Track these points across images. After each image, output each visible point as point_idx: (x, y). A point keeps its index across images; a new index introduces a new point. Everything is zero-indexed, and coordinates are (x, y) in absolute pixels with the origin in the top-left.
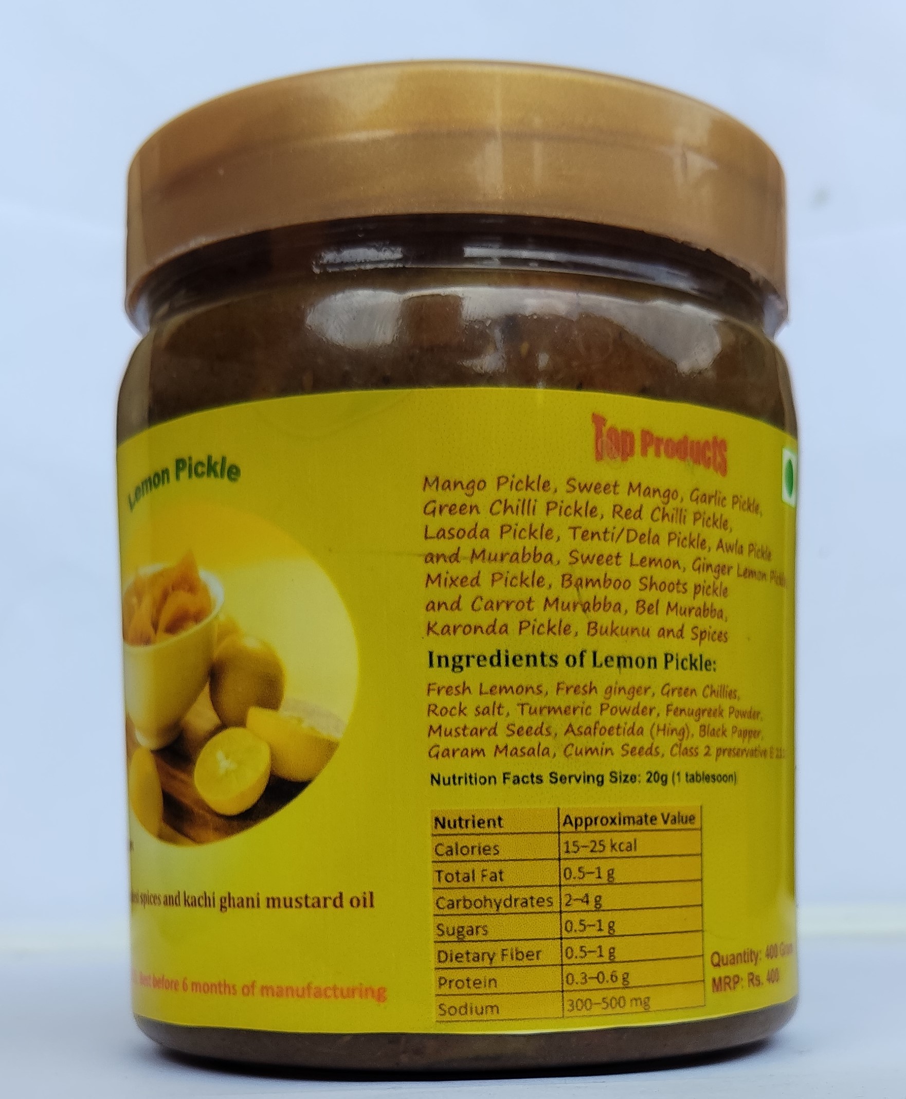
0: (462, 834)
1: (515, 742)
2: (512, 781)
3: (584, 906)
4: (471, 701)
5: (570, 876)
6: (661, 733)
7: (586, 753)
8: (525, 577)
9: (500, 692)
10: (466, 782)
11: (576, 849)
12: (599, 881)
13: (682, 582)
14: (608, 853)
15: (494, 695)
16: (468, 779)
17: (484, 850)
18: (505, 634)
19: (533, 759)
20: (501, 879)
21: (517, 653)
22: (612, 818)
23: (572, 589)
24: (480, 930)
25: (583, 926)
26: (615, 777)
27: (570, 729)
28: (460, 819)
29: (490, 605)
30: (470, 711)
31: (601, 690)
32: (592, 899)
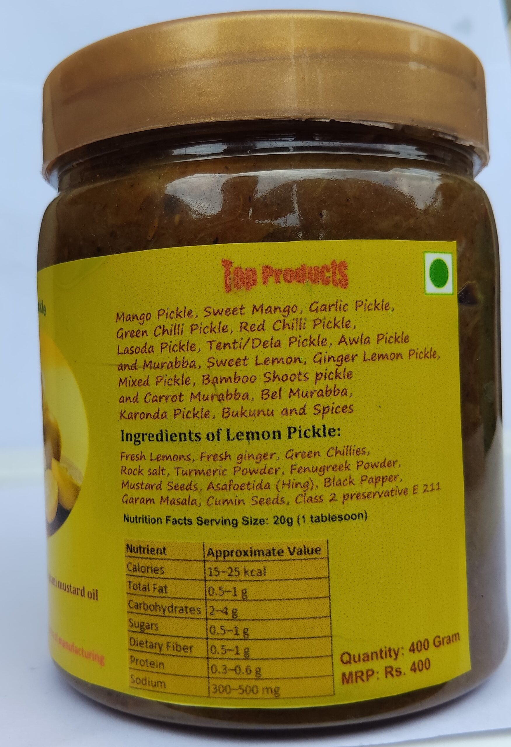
0: (141, 558)
1: (174, 495)
2: (172, 522)
3: (224, 616)
4: (146, 465)
5: (213, 593)
6: (286, 487)
7: (223, 503)
8: (177, 378)
9: (163, 459)
10: (143, 522)
11: (217, 573)
12: (235, 598)
13: (303, 372)
14: (242, 577)
15: (159, 461)
16: (145, 520)
17: (155, 570)
18: (165, 418)
19: (185, 507)
20: (166, 592)
21: (173, 432)
22: (244, 551)
23: (211, 385)
24: (154, 626)
25: (223, 631)
26: (246, 521)
27: (211, 486)
28: (140, 547)
29: (156, 399)
30: (145, 472)
31: (234, 458)
32: (230, 611)
